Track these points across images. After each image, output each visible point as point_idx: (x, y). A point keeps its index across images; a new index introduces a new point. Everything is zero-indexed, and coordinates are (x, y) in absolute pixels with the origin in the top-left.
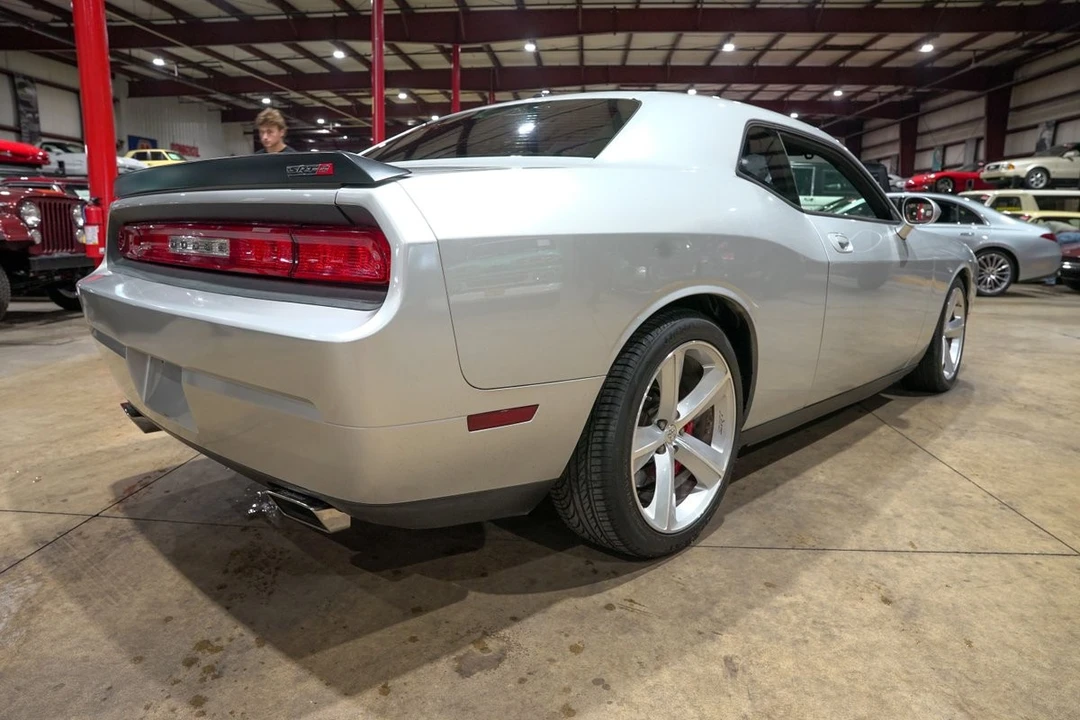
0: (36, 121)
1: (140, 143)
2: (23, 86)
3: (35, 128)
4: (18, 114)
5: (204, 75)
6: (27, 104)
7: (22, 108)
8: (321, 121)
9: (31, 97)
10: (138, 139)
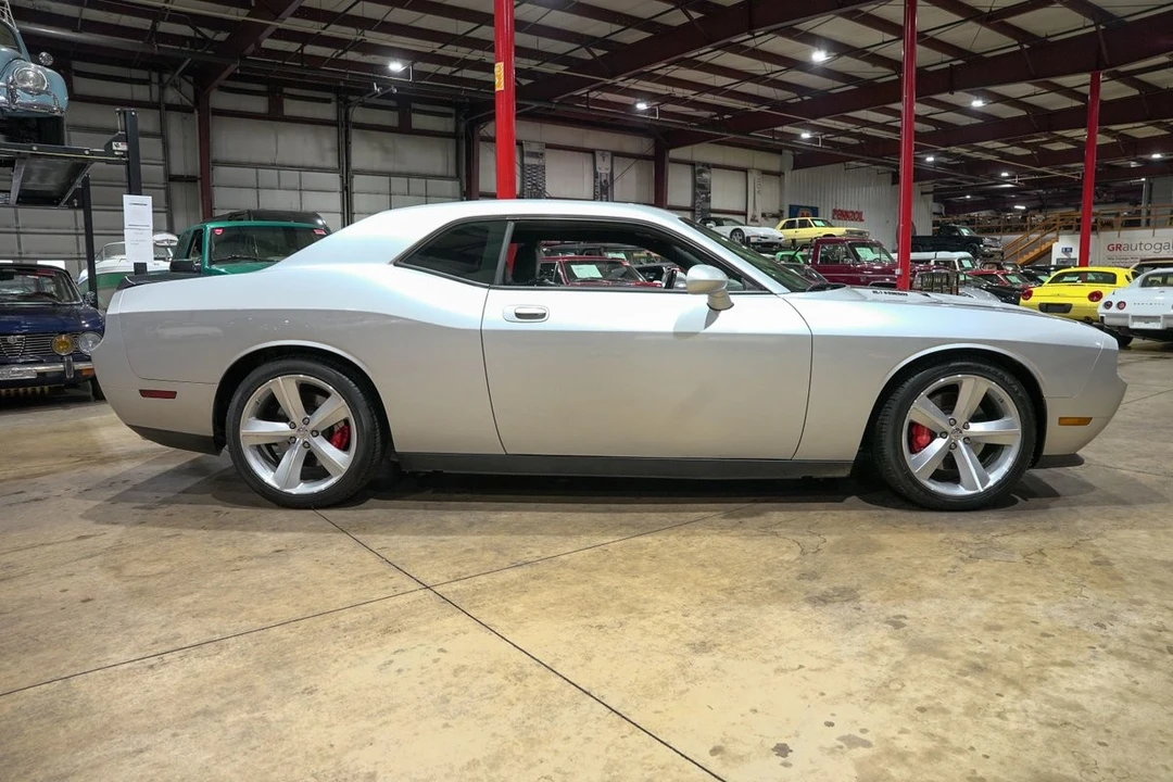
0: (708, 200)
1: (800, 212)
2: (701, 172)
3: (706, 206)
4: (695, 196)
5: (856, 142)
6: (702, 187)
7: (698, 191)
8: (1005, 174)
9: (706, 181)
10: (799, 207)
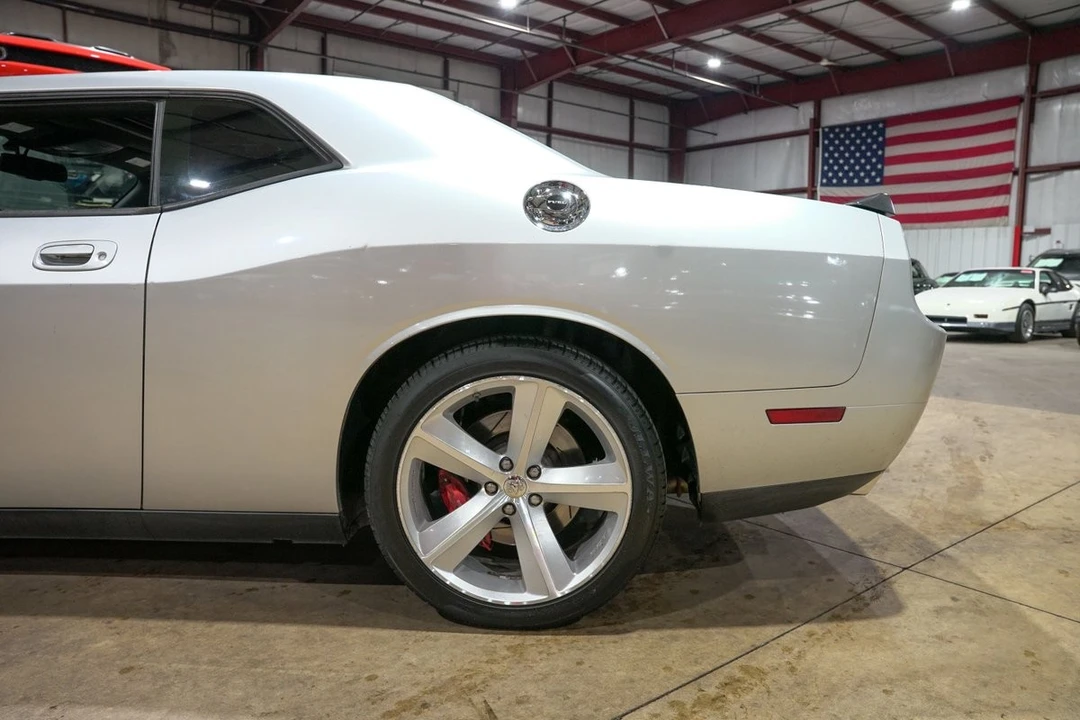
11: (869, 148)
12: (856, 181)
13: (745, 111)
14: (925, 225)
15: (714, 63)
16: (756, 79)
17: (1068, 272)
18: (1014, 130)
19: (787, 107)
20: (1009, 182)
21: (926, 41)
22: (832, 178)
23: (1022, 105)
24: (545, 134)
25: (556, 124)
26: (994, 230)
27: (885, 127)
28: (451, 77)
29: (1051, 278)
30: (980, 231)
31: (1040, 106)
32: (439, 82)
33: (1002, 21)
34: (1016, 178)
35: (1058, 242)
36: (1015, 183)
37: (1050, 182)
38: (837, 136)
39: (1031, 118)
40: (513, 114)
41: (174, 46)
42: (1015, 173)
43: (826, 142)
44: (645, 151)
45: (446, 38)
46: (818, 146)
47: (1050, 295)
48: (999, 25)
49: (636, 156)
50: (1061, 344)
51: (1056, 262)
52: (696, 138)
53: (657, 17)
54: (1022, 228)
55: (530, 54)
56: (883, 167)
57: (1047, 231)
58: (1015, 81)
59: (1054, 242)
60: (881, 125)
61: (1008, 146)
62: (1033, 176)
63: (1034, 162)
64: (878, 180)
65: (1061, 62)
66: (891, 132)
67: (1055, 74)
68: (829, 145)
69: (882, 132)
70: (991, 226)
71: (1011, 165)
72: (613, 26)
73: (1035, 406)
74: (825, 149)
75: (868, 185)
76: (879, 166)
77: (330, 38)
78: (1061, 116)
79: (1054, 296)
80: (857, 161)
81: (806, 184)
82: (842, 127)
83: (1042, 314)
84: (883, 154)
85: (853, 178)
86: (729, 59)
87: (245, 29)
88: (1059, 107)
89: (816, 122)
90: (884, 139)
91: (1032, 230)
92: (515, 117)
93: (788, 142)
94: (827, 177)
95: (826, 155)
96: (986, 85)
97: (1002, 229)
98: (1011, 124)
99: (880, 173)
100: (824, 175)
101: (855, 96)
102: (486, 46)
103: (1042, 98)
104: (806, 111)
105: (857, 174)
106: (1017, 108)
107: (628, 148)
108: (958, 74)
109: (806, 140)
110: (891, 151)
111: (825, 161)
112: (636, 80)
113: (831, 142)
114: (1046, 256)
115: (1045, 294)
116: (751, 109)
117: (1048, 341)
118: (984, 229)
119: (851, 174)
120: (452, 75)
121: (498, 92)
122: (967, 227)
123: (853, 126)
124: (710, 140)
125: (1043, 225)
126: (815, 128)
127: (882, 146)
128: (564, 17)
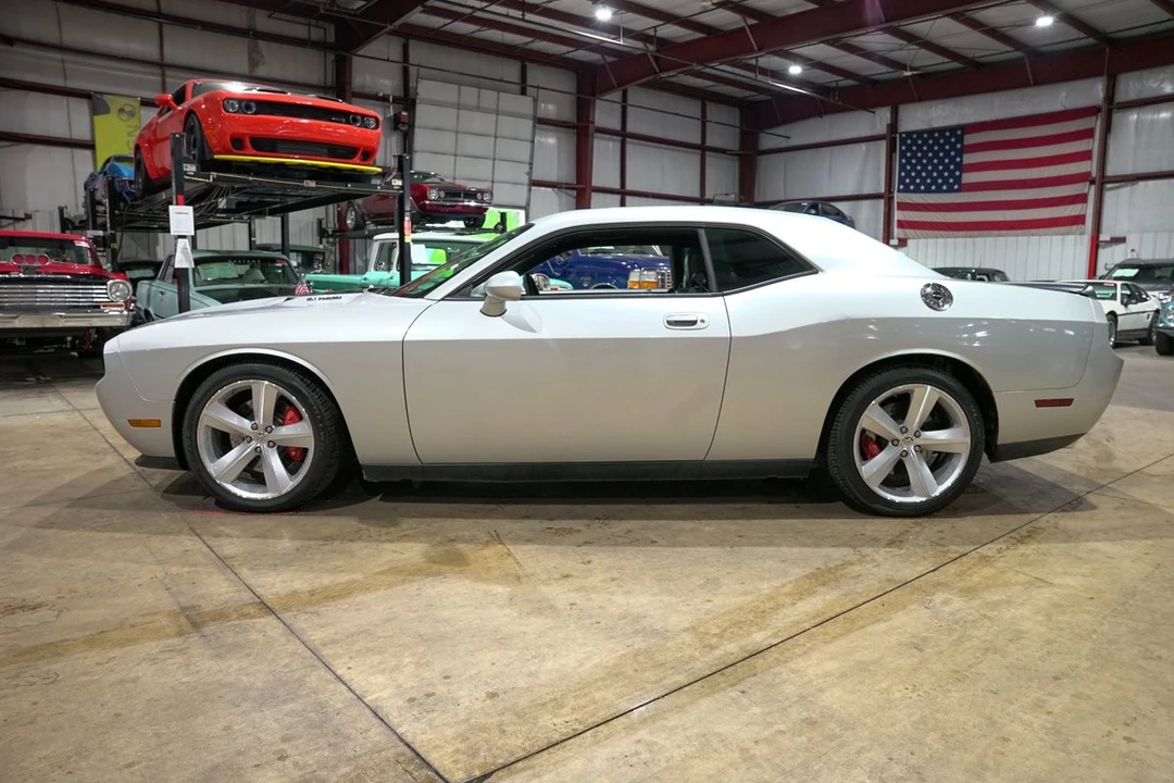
11: (947, 154)
12: (933, 188)
13: (820, 115)
14: (1003, 232)
15: (795, 70)
16: (834, 84)
17: (1144, 283)
18: (1091, 140)
19: (865, 112)
20: (1086, 191)
21: (1007, 52)
22: (910, 184)
23: (1100, 114)
24: (620, 138)
25: (630, 128)
26: (1070, 238)
27: (963, 134)
28: (528, 83)
29: (1130, 289)
30: (1057, 239)
31: (1117, 117)
32: (517, 88)
33: (1082, 35)
34: (1093, 187)
35: (1133, 250)
36: (1092, 192)
37: (1126, 191)
38: (914, 142)
39: (1107, 129)
40: (591, 119)
41: (262, 57)
42: (1092, 182)
43: (904, 148)
44: (719, 155)
45: (527, 43)
46: (895, 151)
47: (1130, 306)
48: (1079, 39)
49: (708, 159)
50: (1141, 352)
51: (1132, 272)
52: (768, 140)
53: (747, 28)
54: (1098, 237)
55: (610, 59)
56: (961, 174)
57: (1122, 240)
58: (1092, 92)
59: (1129, 251)
60: (959, 132)
61: (1086, 156)
62: (1108, 186)
63: (1110, 172)
64: (956, 187)
65: (1137, 73)
66: (970, 139)
67: (1132, 85)
68: (907, 150)
69: (960, 139)
70: (1068, 234)
71: (1089, 174)
72: (699, 35)
73: (1134, 405)
74: (903, 155)
75: (945, 192)
76: (957, 173)
77: (412, 43)
78: (1136, 127)
79: (1133, 308)
80: (935, 167)
81: (882, 190)
82: (920, 133)
83: (1123, 324)
84: (961, 161)
85: (931, 184)
86: (809, 65)
87: (331, 38)
88: (1135, 117)
89: (893, 126)
90: (963, 146)
91: (1108, 239)
92: (593, 123)
93: (864, 146)
94: (904, 184)
95: (904, 161)
96: (1064, 94)
97: (1078, 236)
98: (1089, 134)
99: (958, 180)
100: (901, 181)
101: (933, 103)
102: (568, 52)
103: (1118, 108)
104: (882, 117)
105: (934, 181)
106: (1094, 118)
107: (699, 151)
108: (1037, 83)
109: (883, 145)
110: (969, 159)
111: (902, 168)
112: (710, 83)
113: (909, 148)
114: (1123, 266)
115: (1126, 305)
116: (826, 113)
117: (1129, 349)
118: (1060, 237)
119: (929, 181)
120: (529, 82)
121: (574, 98)
122: (1044, 235)
123: (931, 132)
124: (783, 143)
125: (1118, 234)
126: (892, 133)
127: (960, 153)
128: (655, 27)
